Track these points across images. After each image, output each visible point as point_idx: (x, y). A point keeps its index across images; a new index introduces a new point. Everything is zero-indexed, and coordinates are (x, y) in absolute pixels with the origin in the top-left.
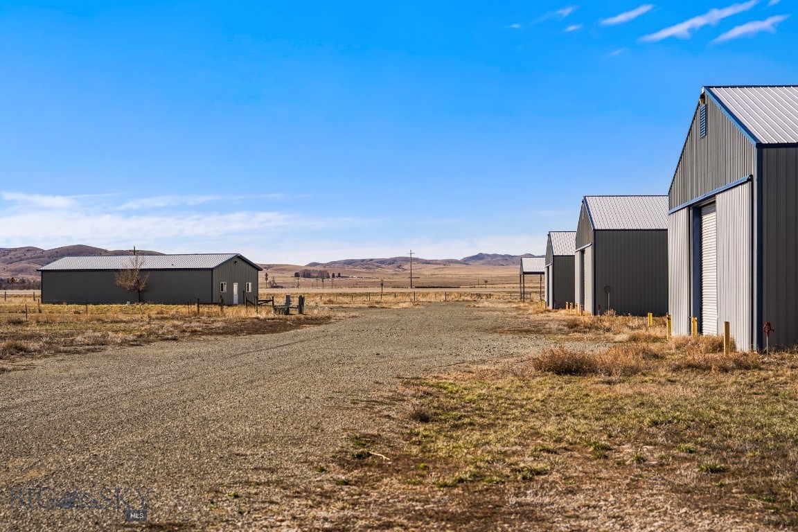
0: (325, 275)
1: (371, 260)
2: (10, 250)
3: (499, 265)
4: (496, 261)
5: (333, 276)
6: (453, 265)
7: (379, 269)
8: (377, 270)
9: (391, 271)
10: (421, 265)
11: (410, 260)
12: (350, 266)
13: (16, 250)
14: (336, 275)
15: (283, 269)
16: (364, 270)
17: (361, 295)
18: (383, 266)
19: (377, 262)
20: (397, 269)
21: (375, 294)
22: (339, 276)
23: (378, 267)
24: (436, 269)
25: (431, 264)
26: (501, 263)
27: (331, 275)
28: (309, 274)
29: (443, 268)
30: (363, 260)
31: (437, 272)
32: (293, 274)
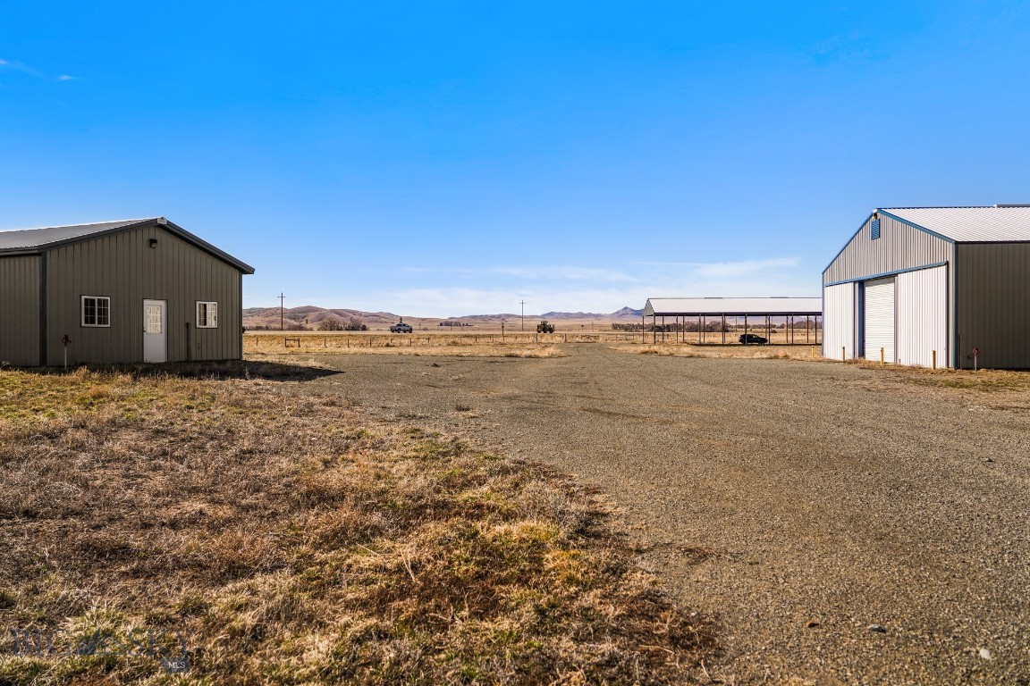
2: (267, 309)
13: (270, 309)
17: (484, 336)
21: (497, 336)
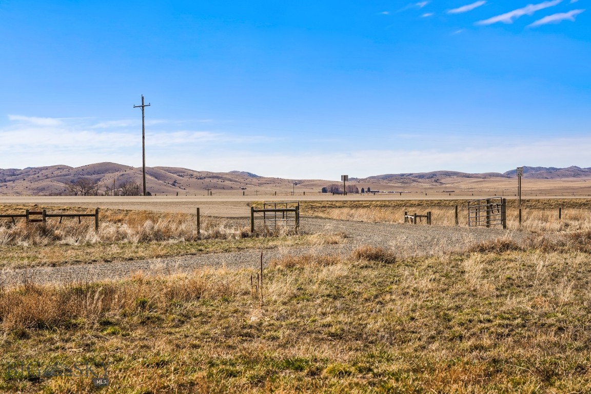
0: (354, 190)
1: (411, 174)
3: (543, 178)
4: (540, 174)
5: (363, 191)
6: (493, 179)
7: (415, 184)
8: (413, 184)
9: (427, 186)
10: (459, 179)
11: (448, 174)
12: (385, 181)
14: (365, 190)
15: (313, 185)
16: (400, 185)
18: (420, 180)
19: (416, 177)
20: (434, 184)
22: (369, 190)
23: (414, 181)
24: (474, 182)
25: (471, 177)
26: (545, 176)
27: (360, 191)
28: (337, 189)
29: (482, 181)
30: (403, 175)
31: (474, 185)
32: (320, 189)
